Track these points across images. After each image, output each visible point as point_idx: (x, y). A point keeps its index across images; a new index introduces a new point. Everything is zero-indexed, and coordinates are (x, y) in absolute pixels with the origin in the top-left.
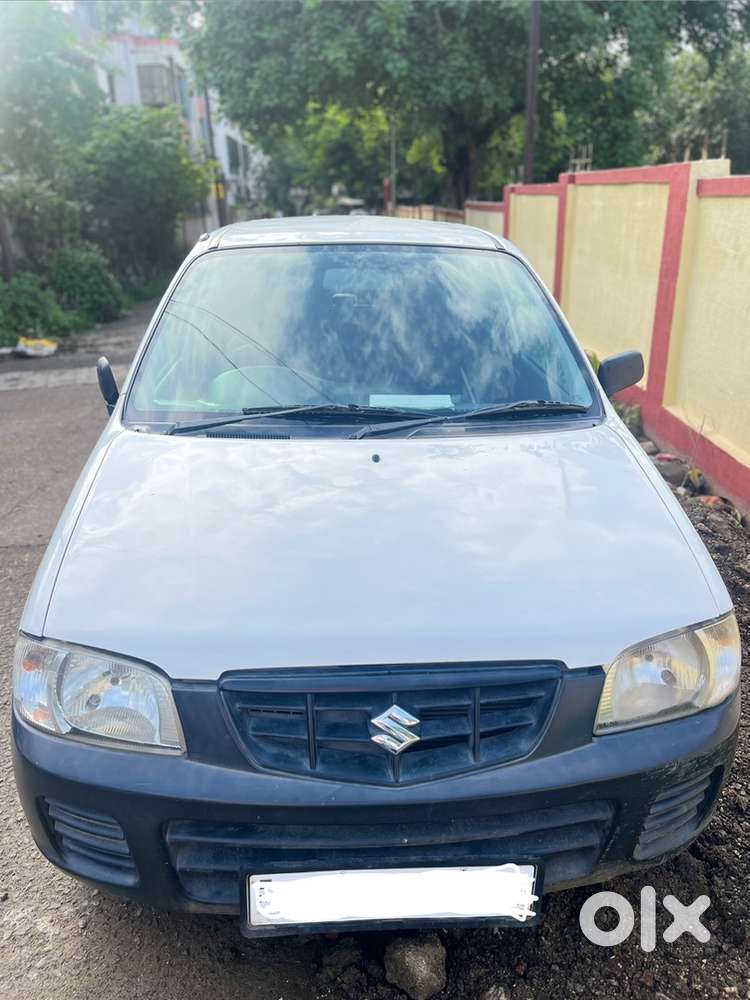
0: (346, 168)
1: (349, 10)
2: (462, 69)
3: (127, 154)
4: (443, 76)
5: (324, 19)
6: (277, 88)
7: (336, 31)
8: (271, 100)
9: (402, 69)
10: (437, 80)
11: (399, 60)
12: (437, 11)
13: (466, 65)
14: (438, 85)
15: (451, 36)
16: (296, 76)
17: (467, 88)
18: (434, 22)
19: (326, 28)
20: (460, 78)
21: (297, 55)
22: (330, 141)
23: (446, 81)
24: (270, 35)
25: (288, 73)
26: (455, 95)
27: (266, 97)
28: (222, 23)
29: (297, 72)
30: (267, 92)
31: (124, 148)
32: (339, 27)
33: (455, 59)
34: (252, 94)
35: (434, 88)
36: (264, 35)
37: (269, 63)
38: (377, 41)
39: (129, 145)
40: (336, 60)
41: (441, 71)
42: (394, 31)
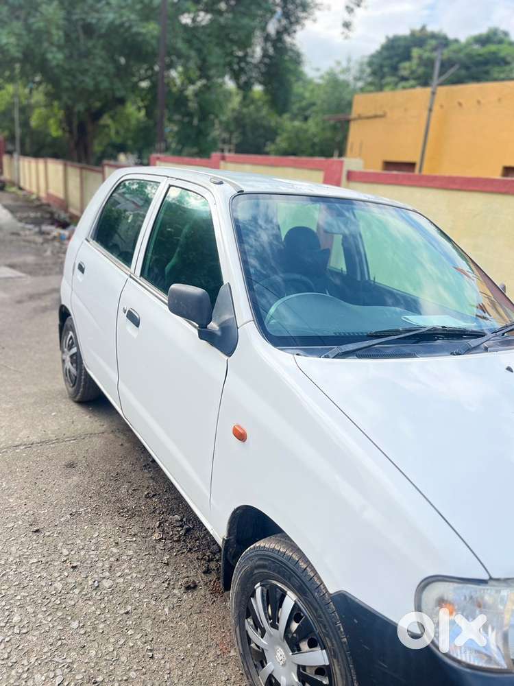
1: (14, 9)
4: (87, 70)
7: (5, 23)
9: (59, 60)
10: (83, 72)
11: (56, 53)
12: (79, 24)
13: (104, 65)
14: (84, 76)
15: (90, 42)
17: (105, 81)
18: (77, 31)
20: (100, 74)
23: (90, 74)
32: (6, 20)
33: (96, 60)
38: (39, 36)
40: (7, 44)
41: (86, 66)
42: (54, 31)
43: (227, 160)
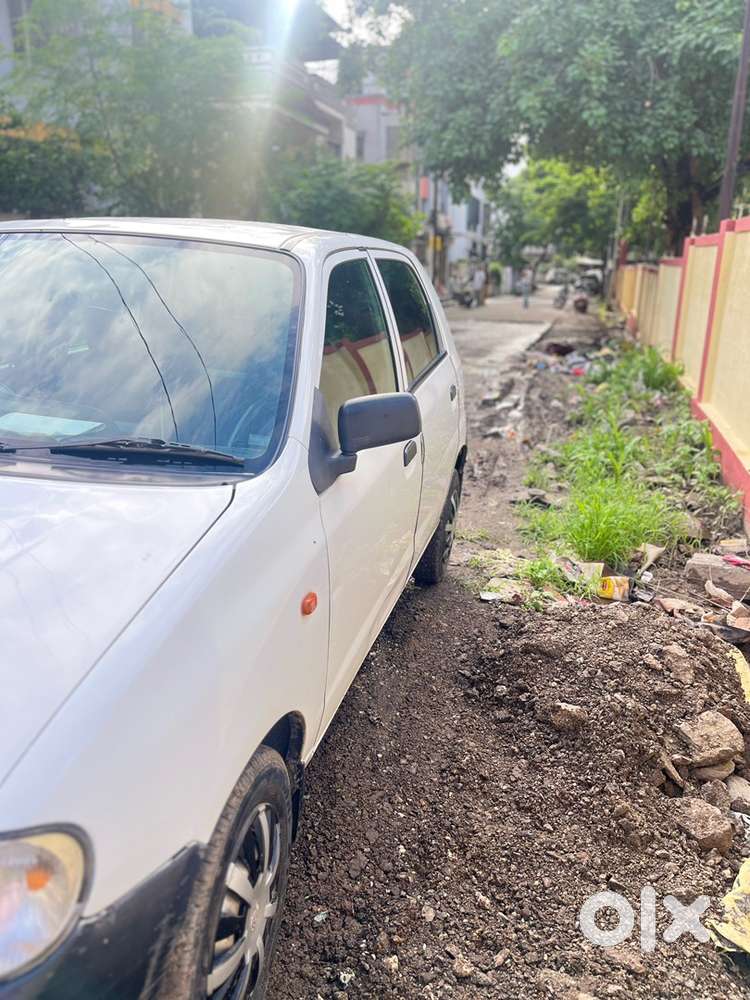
0: (578, 227)
1: (551, 61)
2: (671, 118)
3: (325, 202)
4: (648, 124)
5: (524, 69)
6: (470, 139)
7: (534, 81)
8: (462, 150)
9: (599, 117)
10: (641, 130)
11: (597, 108)
12: (649, 58)
13: (674, 113)
14: (641, 134)
15: (663, 83)
16: (489, 127)
17: (673, 136)
18: (645, 70)
19: (527, 77)
20: (667, 127)
21: (493, 106)
22: (562, 199)
23: (649, 130)
24: (470, 87)
25: (484, 123)
26: (658, 145)
27: (456, 147)
28: (427, 76)
29: (490, 123)
30: (458, 143)
31: (324, 196)
32: (537, 77)
33: (663, 108)
34: (445, 144)
35: (638, 137)
36: (463, 87)
37: (464, 115)
38: (576, 89)
39: (330, 193)
40: (528, 108)
41: (646, 120)
42: (594, 79)
43: (737, 229)
